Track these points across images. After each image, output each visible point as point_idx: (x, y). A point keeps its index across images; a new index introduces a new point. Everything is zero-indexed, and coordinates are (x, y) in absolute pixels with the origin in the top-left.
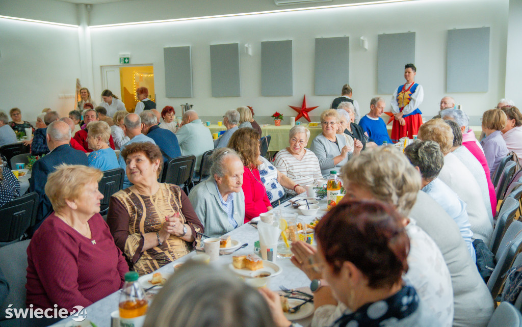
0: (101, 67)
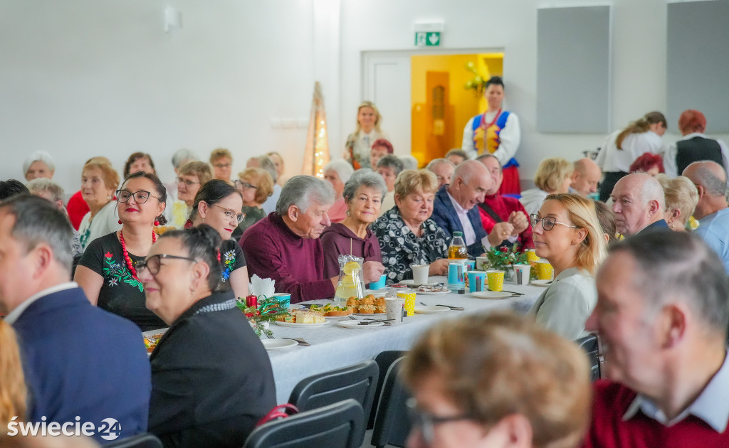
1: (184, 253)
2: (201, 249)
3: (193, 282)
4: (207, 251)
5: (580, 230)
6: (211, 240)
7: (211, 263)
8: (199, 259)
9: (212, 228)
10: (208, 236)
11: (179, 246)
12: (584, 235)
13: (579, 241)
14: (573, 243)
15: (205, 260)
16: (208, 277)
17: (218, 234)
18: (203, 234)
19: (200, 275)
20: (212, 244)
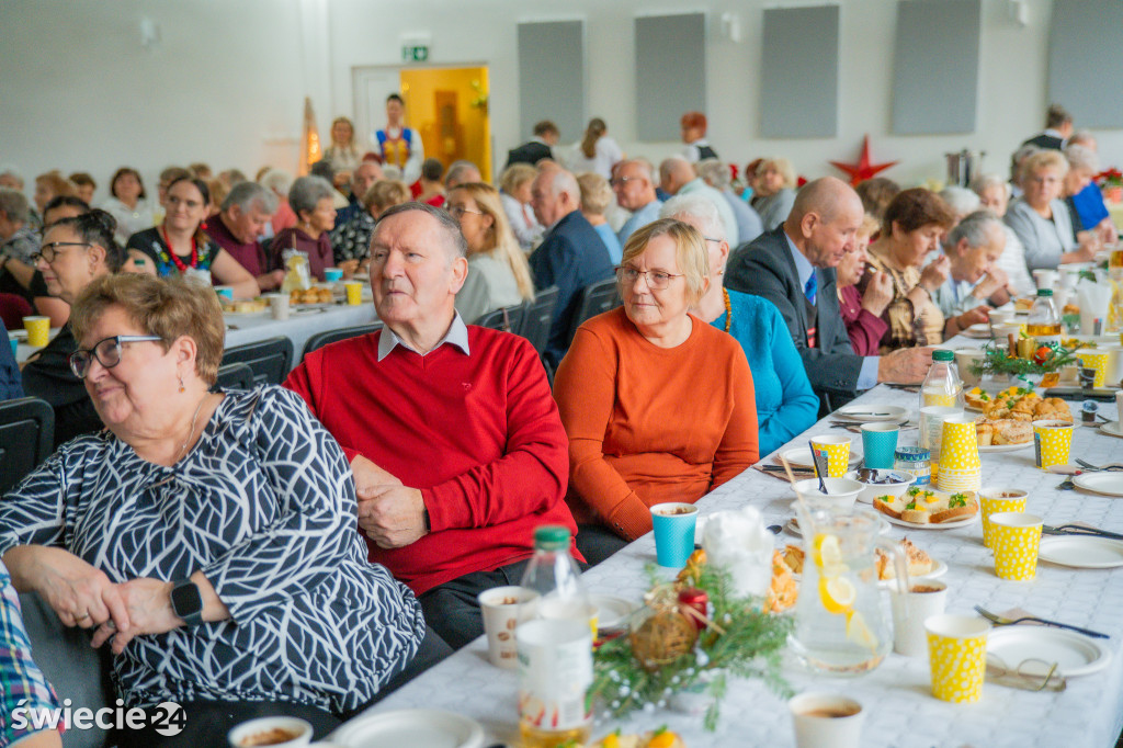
0: (355, 69)
1: (78, 239)
2: (95, 233)
3: (91, 265)
4: (102, 234)
5: (487, 216)
6: (105, 224)
7: (107, 245)
8: (94, 244)
9: (104, 212)
10: (100, 220)
11: (71, 232)
12: (491, 220)
13: (487, 225)
14: (481, 228)
15: (100, 244)
16: (106, 260)
17: (111, 217)
18: (96, 219)
19: (97, 258)
20: (106, 228)
